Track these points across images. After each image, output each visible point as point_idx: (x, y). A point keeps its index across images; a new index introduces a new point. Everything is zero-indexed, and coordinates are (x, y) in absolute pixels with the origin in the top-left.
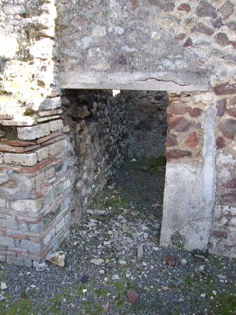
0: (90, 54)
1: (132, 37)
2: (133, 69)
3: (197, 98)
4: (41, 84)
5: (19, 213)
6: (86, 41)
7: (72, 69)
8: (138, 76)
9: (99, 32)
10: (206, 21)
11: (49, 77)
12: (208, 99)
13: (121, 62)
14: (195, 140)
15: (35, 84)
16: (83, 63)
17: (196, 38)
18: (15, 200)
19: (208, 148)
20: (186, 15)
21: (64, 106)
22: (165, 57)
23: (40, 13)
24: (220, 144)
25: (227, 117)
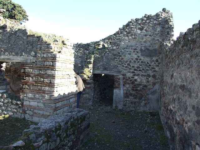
0: (100, 67)
1: (107, 65)
2: (108, 71)
3: (119, 76)
4: (90, 72)
5: (84, 97)
6: (99, 65)
7: (96, 70)
8: (108, 72)
9: (101, 63)
10: (120, 63)
11: (92, 71)
12: (121, 76)
13: (105, 69)
14: (119, 84)
15: (89, 72)
16: (98, 69)
17: (119, 66)
18: (84, 94)
19: (122, 86)
20: (117, 62)
21: (93, 77)
22: (113, 68)
23: (90, 59)
24: (124, 85)
25: (125, 80)
